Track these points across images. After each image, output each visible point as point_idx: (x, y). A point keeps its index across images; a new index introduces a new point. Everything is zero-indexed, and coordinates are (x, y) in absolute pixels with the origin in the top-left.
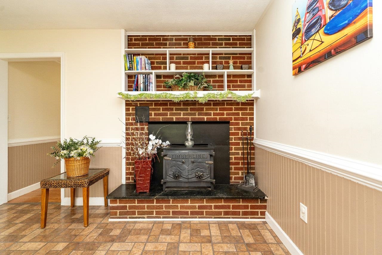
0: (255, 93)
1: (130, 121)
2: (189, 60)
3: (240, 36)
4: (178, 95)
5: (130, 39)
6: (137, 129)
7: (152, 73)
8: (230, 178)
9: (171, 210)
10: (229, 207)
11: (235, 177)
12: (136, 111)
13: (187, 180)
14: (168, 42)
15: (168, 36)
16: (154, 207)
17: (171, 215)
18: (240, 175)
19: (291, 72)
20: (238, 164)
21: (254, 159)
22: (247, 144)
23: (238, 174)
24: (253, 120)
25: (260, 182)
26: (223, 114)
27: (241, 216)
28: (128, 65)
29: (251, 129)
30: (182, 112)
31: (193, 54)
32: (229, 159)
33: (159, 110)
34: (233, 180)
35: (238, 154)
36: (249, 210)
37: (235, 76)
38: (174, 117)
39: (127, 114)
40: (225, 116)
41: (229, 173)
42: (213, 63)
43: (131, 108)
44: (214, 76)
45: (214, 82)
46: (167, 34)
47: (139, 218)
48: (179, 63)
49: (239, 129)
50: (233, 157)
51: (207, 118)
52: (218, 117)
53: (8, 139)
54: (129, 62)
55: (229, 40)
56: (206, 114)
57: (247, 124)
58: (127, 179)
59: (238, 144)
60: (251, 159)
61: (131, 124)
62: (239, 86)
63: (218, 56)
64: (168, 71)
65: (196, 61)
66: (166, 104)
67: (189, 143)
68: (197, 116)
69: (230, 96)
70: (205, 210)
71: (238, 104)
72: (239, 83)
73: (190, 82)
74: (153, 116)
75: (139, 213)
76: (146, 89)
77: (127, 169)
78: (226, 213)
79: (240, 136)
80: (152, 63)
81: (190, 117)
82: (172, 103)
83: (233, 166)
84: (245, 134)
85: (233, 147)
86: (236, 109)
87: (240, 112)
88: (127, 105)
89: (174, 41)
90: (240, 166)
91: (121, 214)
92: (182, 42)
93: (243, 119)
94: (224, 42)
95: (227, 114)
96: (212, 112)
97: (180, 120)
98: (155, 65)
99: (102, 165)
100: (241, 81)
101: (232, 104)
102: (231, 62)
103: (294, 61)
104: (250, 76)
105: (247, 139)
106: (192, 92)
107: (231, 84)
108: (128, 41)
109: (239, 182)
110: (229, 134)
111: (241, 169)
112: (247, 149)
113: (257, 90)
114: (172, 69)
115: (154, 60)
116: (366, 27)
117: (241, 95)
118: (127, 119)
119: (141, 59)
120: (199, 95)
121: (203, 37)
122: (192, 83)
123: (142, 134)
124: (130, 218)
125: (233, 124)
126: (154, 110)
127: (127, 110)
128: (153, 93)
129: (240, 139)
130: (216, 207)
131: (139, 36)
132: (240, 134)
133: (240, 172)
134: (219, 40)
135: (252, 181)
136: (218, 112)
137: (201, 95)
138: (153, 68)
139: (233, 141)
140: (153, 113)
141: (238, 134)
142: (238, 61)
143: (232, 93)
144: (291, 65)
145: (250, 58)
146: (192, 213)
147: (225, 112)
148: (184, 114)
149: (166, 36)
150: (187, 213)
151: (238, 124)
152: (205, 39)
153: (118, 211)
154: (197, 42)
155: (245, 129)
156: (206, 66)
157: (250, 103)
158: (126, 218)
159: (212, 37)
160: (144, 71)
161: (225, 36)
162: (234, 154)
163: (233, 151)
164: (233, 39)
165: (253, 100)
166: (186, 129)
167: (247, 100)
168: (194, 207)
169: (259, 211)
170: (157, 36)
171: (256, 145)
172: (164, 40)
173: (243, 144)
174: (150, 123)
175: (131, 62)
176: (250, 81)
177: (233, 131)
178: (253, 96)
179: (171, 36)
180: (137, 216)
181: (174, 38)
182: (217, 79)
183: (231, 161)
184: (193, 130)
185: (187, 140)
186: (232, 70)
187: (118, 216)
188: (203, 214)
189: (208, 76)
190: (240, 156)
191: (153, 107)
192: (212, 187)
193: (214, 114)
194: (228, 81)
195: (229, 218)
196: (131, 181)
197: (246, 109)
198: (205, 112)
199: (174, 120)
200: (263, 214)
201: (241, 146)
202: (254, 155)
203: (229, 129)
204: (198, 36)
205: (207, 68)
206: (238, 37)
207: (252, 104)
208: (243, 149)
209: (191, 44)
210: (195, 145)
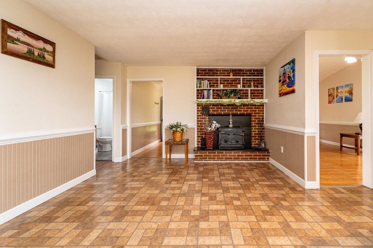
0: (265, 101)
1: (199, 114)
2: (230, 82)
3: (257, 69)
4: (225, 101)
5: (198, 70)
6: (203, 118)
7: (211, 90)
8: (252, 144)
9: (224, 157)
10: (252, 156)
11: (254, 144)
12: (202, 109)
13: (231, 144)
14: (218, 72)
15: (219, 69)
16: (216, 156)
17: (224, 159)
18: (257, 143)
19: (278, 95)
20: (256, 137)
21: (264, 134)
22: (261, 126)
23: (256, 142)
24: (264, 114)
25: (267, 145)
26: (248, 111)
27: (257, 160)
28: (199, 85)
29: (263, 118)
30: (226, 110)
31: (232, 79)
32: (251, 134)
33: (214, 108)
34: (253, 145)
35: (256, 131)
36: (262, 157)
37: (254, 90)
38: (222, 112)
39: (198, 111)
40: (249, 112)
41: (251, 142)
42: (243, 83)
43: (200, 107)
44: (243, 90)
45: (243, 93)
46: (218, 68)
47: (209, 161)
48: (224, 83)
49: (257, 118)
50: (253, 133)
51: (239, 113)
52: (245, 112)
53: (132, 123)
54: (199, 83)
55: (251, 71)
56: (239, 111)
57: (260, 116)
58: (198, 144)
59: (256, 126)
60: (263, 134)
61: (200, 116)
62: (256, 96)
63: (245, 80)
64: (219, 88)
65: (234, 82)
66: (218, 106)
67: (231, 126)
68: (234, 112)
69: (252, 102)
70: (240, 157)
71: (256, 106)
72: (256, 94)
73: (231, 94)
74: (211, 112)
75: (209, 158)
76: (208, 98)
77: (198, 139)
78: (251, 159)
79: (257, 122)
80: (210, 83)
81: (231, 112)
82: (222, 105)
83: (253, 138)
84: (259, 121)
85: (253, 128)
86: (255, 108)
87: (257, 110)
88: (198, 106)
89: (222, 72)
90: (257, 138)
91: (200, 159)
92: (226, 72)
93: (258, 113)
94: (248, 72)
95: (250, 111)
96: (242, 110)
97: (225, 114)
98: (212, 84)
99: (185, 137)
100: (257, 93)
101: (252, 106)
102: (252, 83)
103: (279, 91)
104: (262, 90)
105: (260, 124)
106: (233, 100)
107: (252, 95)
108: (197, 71)
109: (256, 146)
110: (251, 121)
111: (257, 139)
112: (260, 129)
113: (266, 99)
114: (221, 87)
115: (211, 81)
116: (294, 89)
117: (257, 101)
118: (198, 113)
119: (205, 82)
120: (236, 101)
121: (237, 70)
122: (232, 95)
123: (205, 121)
124: (204, 161)
125: (253, 116)
126: (212, 108)
127: (198, 108)
128: (212, 100)
129: (257, 124)
130: (246, 156)
131: (203, 69)
132: (257, 121)
133: (257, 141)
134: (246, 71)
135: (263, 145)
136: (245, 109)
137: (237, 101)
138: (210, 86)
139: (253, 125)
140: (211, 110)
141: (255, 121)
142: (256, 82)
143: (253, 100)
144: (278, 93)
145: (262, 81)
146: (234, 158)
147: (249, 110)
148: (227, 111)
149: (217, 69)
150: (232, 158)
151: (256, 116)
152: (238, 71)
153: (199, 157)
154: (234, 72)
155: (260, 118)
156: (239, 85)
157: (262, 105)
158: (203, 161)
159: (242, 70)
160: (207, 88)
161: (249, 69)
162: (254, 131)
163: (253, 130)
164: (253, 71)
165: (264, 104)
166: (229, 119)
167: (260, 104)
168: (235, 156)
169: (266, 157)
170: (212, 69)
171: (265, 127)
172: (216, 71)
173: (258, 126)
174: (210, 115)
175: (200, 84)
176: (262, 93)
177: (253, 120)
178: (264, 102)
179: (220, 69)
180: (208, 160)
181: (222, 70)
182: (245, 92)
183: (252, 135)
184: (233, 119)
185: (230, 124)
186: (253, 88)
187: (199, 160)
188: (239, 159)
189: (240, 90)
190: (257, 133)
191: (211, 107)
192: (243, 147)
193: (244, 111)
194: (251, 93)
195: (252, 161)
196: (199, 145)
197: (260, 108)
198: (238, 109)
199: (223, 114)
200: (268, 159)
201: (257, 127)
202: (264, 132)
203: (251, 119)
204: (234, 69)
205: (239, 87)
206: (256, 70)
207: (263, 106)
208: (258, 129)
209: (231, 74)
210: (233, 127)
